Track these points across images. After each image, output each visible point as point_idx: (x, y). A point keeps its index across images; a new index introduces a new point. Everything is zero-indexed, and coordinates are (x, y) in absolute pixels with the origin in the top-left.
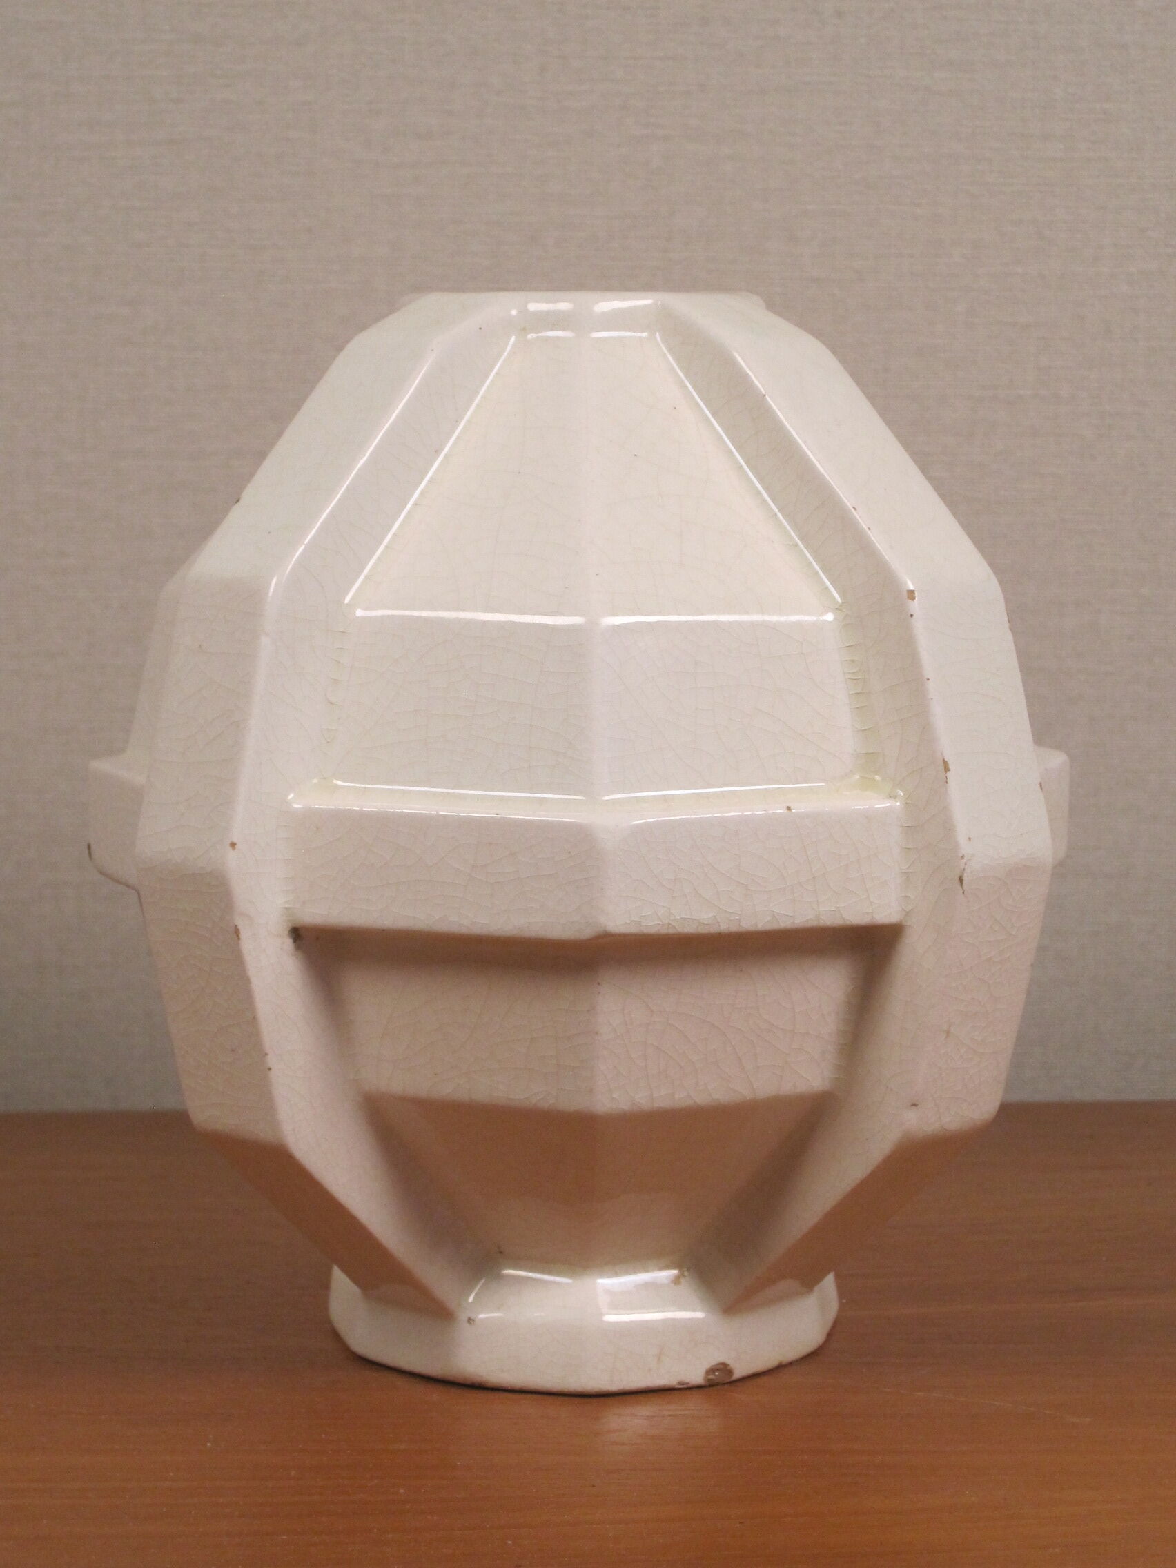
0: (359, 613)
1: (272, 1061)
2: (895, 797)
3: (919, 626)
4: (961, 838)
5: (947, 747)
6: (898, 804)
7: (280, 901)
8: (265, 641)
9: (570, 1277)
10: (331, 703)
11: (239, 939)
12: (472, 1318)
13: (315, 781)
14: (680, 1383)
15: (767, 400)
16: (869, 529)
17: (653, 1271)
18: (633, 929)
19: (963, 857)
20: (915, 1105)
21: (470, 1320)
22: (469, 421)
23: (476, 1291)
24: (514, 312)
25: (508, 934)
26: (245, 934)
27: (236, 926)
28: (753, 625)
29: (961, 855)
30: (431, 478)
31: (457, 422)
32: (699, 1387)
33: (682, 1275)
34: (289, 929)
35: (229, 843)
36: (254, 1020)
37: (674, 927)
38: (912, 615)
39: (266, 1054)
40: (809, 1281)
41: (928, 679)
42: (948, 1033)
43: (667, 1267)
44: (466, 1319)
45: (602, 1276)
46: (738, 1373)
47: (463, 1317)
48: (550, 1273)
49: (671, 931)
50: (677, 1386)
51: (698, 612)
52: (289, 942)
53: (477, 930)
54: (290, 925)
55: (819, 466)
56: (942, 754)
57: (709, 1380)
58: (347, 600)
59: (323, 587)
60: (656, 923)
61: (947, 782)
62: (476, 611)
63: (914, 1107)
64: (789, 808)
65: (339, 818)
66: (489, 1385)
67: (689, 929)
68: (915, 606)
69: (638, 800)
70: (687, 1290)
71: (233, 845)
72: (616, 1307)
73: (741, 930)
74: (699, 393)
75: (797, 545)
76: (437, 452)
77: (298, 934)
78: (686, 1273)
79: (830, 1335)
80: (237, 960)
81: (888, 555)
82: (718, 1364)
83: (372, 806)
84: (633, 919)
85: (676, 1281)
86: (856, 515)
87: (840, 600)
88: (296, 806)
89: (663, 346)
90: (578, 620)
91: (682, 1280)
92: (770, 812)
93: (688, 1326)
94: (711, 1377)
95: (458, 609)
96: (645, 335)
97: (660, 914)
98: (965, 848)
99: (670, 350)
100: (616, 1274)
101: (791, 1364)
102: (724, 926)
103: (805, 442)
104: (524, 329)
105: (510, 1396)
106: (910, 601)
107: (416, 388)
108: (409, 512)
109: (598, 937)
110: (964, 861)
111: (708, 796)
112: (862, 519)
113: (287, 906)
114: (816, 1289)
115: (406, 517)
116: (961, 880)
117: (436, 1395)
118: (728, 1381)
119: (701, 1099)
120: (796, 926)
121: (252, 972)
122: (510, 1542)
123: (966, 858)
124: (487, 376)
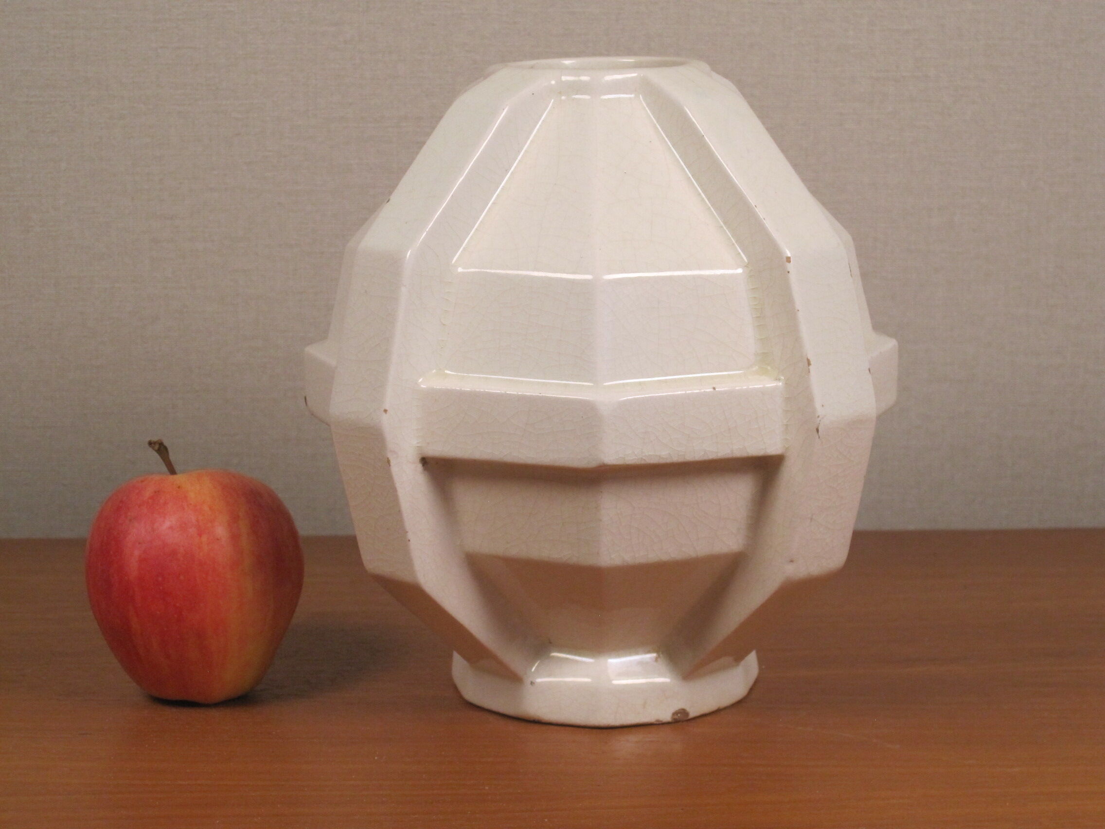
0: (460, 270)
1: (410, 536)
2: (779, 380)
3: (793, 278)
4: (818, 404)
5: (810, 349)
6: (781, 384)
7: (414, 442)
8: (403, 289)
9: (592, 658)
10: (444, 325)
11: (390, 466)
12: (533, 682)
13: (434, 371)
14: (658, 721)
15: (705, 139)
16: (764, 219)
17: (641, 654)
18: (620, 462)
19: (818, 417)
20: (792, 561)
21: (532, 683)
22: (526, 151)
23: (536, 665)
24: (553, 82)
25: (548, 464)
26: (393, 462)
27: (388, 458)
28: (694, 277)
29: (817, 416)
30: (503, 186)
31: (519, 152)
32: (668, 723)
33: (659, 656)
34: (419, 461)
35: (384, 409)
36: (400, 512)
37: (644, 460)
38: (789, 272)
39: (407, 532)
40: (739, 657)
41: (798, 310)
42: (811, 519)
43: (649, 652)
44: (530, 682)
45: (611, 657)
46: (692, 714)
47: (527, 681)
48: (580, 655)
49: (643, 462)
50: (655, 723)
51: (660, 270)
52: (420, 466)
53: (530, 461)
54: (421, 456)
55: (735, 180)
56: (806, 355)
57: (674, 719)
58: (454, 261)
59: (438, 256)
60: (634, 458)
61: (809, 372)
62: (528, 270)
63: (791, 563)
64: (714, 388)
65: (447, 394)
66: (543, 721)
67: (654, 461)
68: (790, 267)
69: (624, 384)
70: (662, 666)
71: (386, 411)
72: (620, 675)
73: (685, 460)
74: (665, 132)
75: (722, 227)
76: (507, 171)
77: (425, 461)
78: (661, 655)
79: (751, 690)
80: (390, 478)
81: (775, 235)
82: (679, 710)
83: (467, 387)
84: (620, 456)
85: (656, 660)
86: (757, 210)
87: (746, 260)
88: (422, 386)
89: (643, 102)
90: (589, 277)
91: (659, 660)
92: (703, 391)
93: (662, 688)
94: (676, 717)
95: (518, 270)
96: (633, 96)
97: (636, 453)
98: (820, 411)
99: (648, 105)
100: (619, 656)
101: (725, 708)
102: (675, 459)
103: (727, 165)
104: (560, 93)
105: (556, 728)
106: (788, 264)
107: (494, 134)
108: (490, 208)
109: (600, 466)
110: (819, 419)
111: (666, 381)
112: (761, 212)
113: (419, 445)
114: (743, 663)
115: (488, 211)
116: (818, 430)
117: (512, 727)
118: (687, 719)
119: (664, 557)
120: (718, 458)
121: (398, 485)
122: (546, 820)
123: (820, 417)
124: (537, 123)
